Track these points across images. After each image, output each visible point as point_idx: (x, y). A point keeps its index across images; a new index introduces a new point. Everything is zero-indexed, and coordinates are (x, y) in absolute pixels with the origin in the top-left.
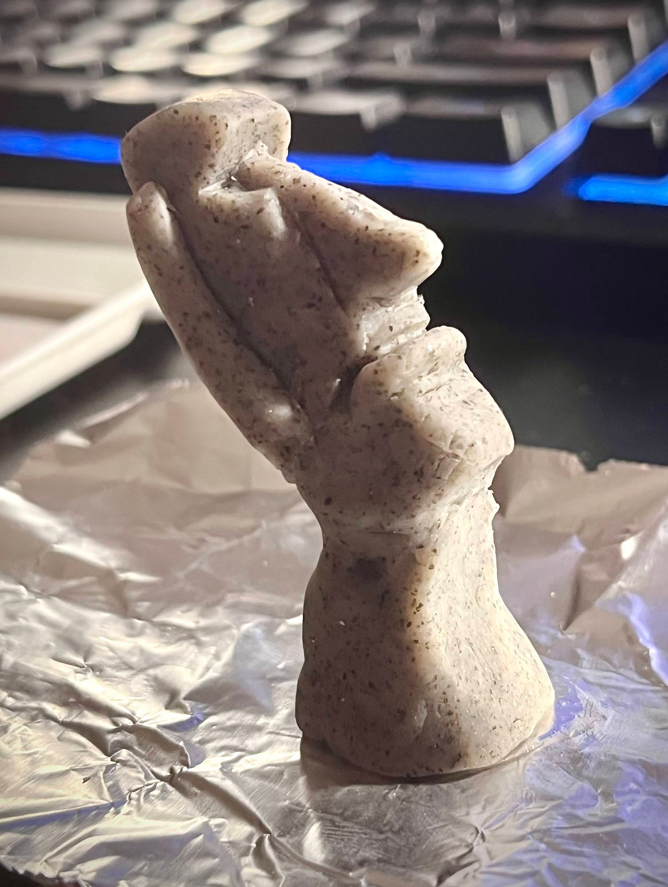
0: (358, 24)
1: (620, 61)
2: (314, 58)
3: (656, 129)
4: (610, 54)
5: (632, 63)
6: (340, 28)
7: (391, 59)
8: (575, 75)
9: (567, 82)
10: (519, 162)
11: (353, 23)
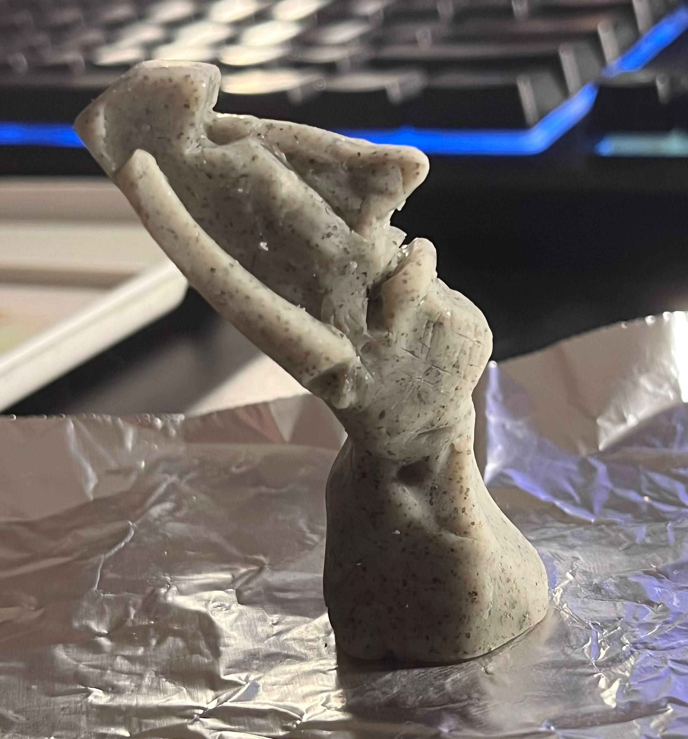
0: (382, 15)
1: (626, 32)
2: (342, 45)
3: (661, 87)
4: (616, 27)
5: (637, 35)
6: (365, 19)
7: (414, 42)
8: (584, 46)
9: (577, 53)
10: (536, 126)
11: (377, 13)
